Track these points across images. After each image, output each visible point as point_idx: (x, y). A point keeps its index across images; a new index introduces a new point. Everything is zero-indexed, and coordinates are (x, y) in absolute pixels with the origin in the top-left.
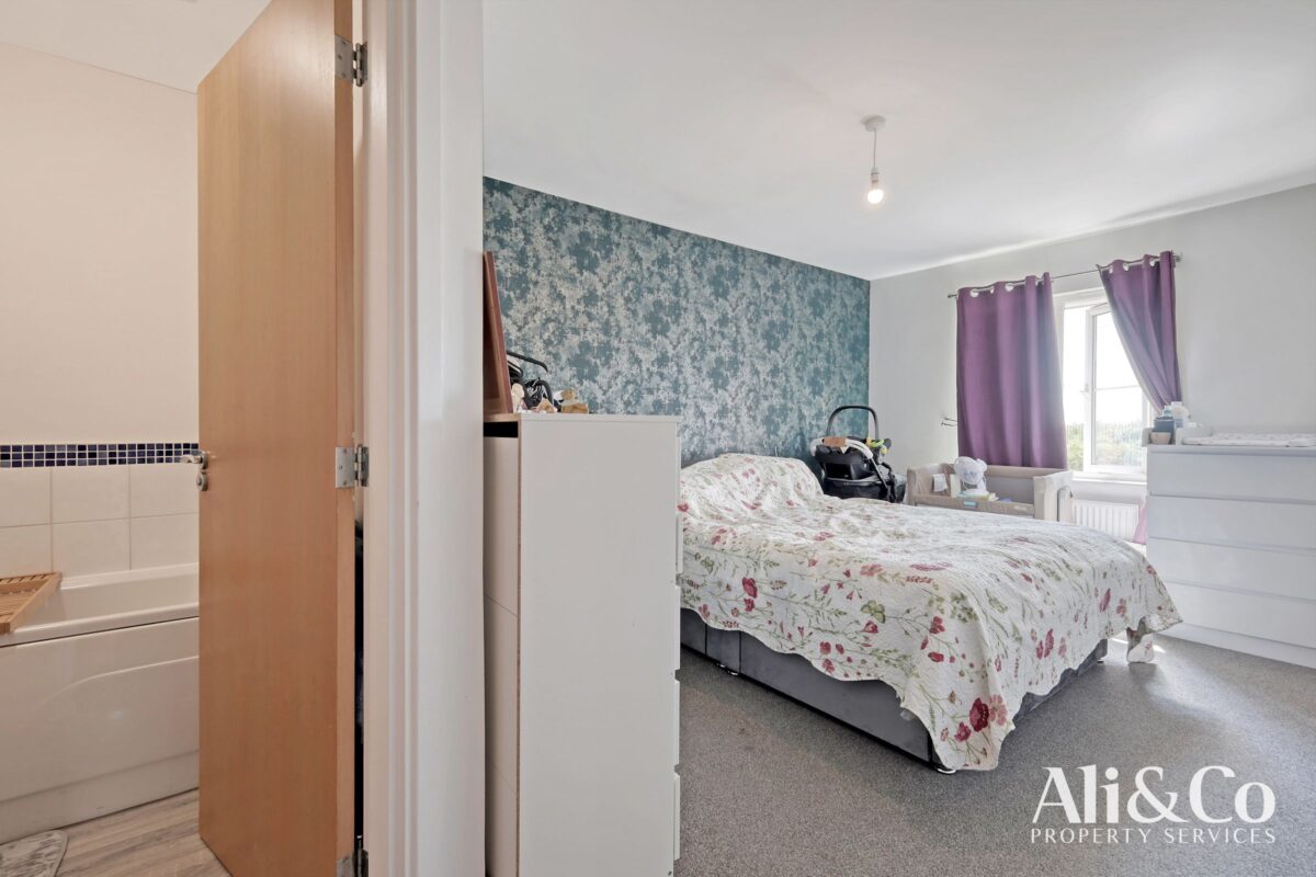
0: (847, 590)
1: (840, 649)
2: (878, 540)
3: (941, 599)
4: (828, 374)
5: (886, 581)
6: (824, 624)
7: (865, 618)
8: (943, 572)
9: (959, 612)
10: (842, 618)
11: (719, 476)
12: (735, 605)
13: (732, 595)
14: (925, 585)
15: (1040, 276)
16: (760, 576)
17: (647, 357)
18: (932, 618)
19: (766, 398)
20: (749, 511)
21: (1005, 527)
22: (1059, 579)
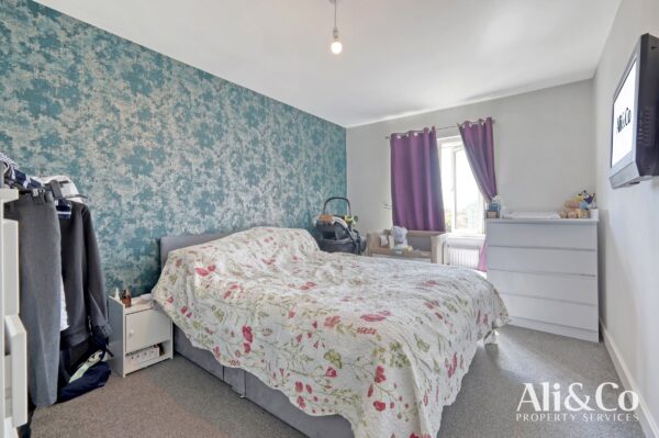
0: (314, 339)
1: (310, 390)
2: (344, 288)
3: (382, 350)
4: (324, 179)
5: (342, 332)
6: (297, 367)
7: (327, 364)
8: (384, 322)
9: (396, 359)
10: (310, 363)
11: (246, 243)
12: (237, 348)
13: (235, 340)
14: (370, 336)
15: (430, 129)
16: (255, 325)
17: (196, 162)
18: (376, 367)
19: (285, 192)
20: (265, 266)
21: (421, 271)
22: (456, 311)
